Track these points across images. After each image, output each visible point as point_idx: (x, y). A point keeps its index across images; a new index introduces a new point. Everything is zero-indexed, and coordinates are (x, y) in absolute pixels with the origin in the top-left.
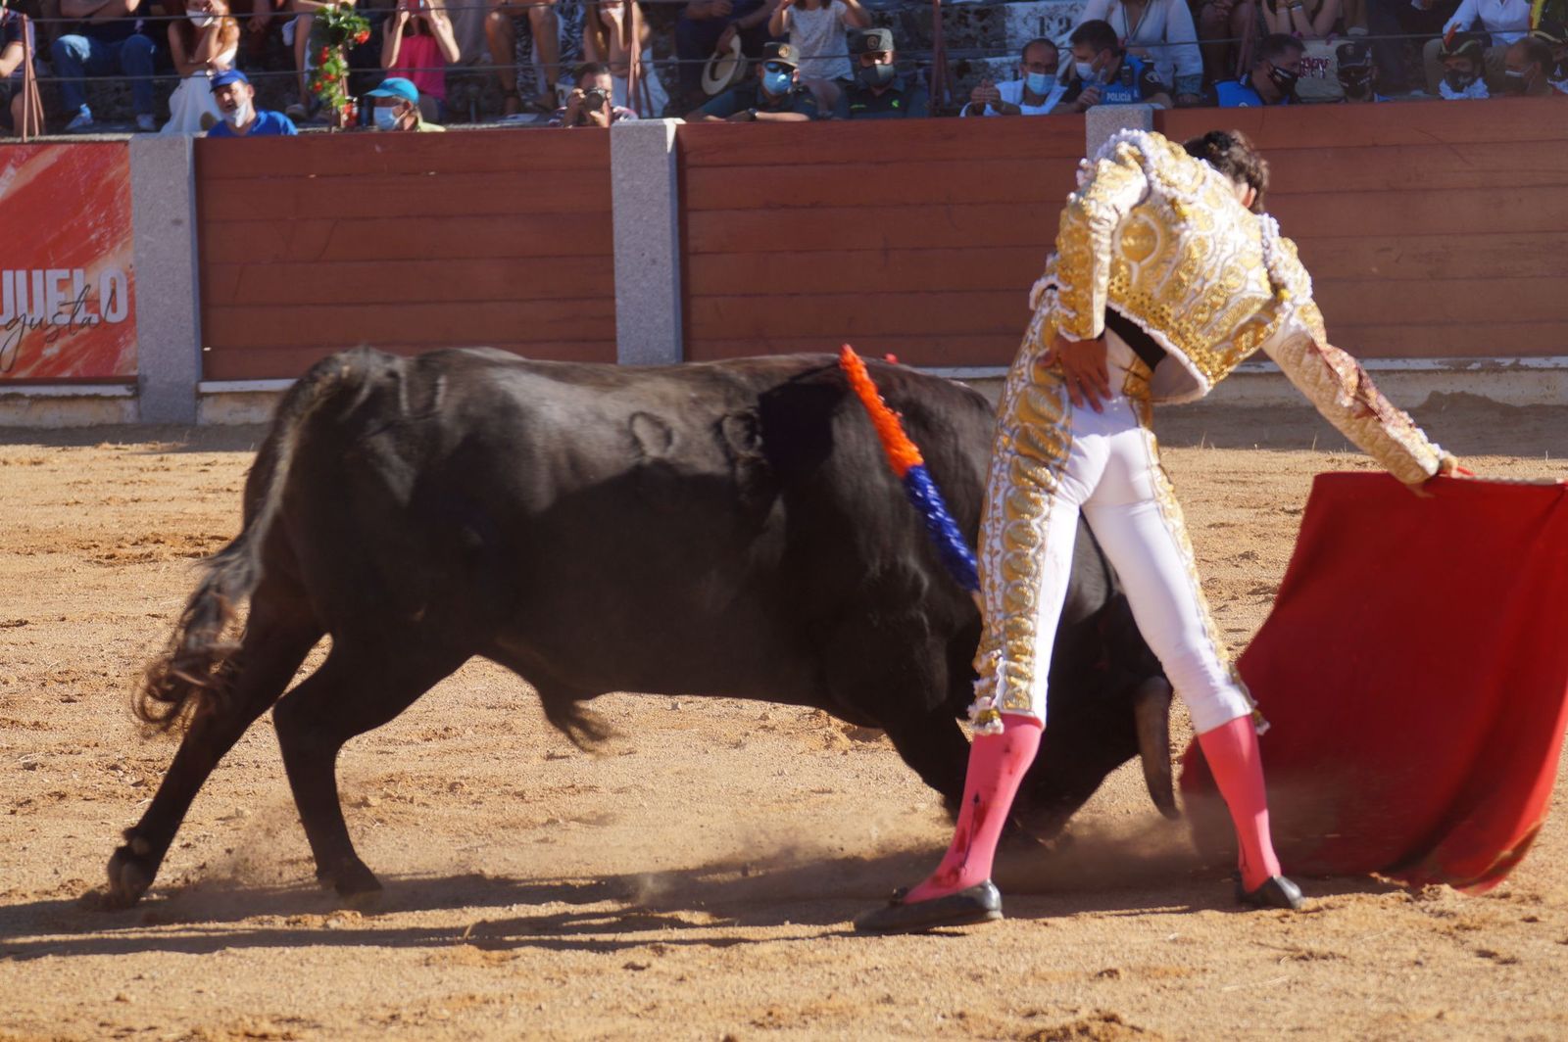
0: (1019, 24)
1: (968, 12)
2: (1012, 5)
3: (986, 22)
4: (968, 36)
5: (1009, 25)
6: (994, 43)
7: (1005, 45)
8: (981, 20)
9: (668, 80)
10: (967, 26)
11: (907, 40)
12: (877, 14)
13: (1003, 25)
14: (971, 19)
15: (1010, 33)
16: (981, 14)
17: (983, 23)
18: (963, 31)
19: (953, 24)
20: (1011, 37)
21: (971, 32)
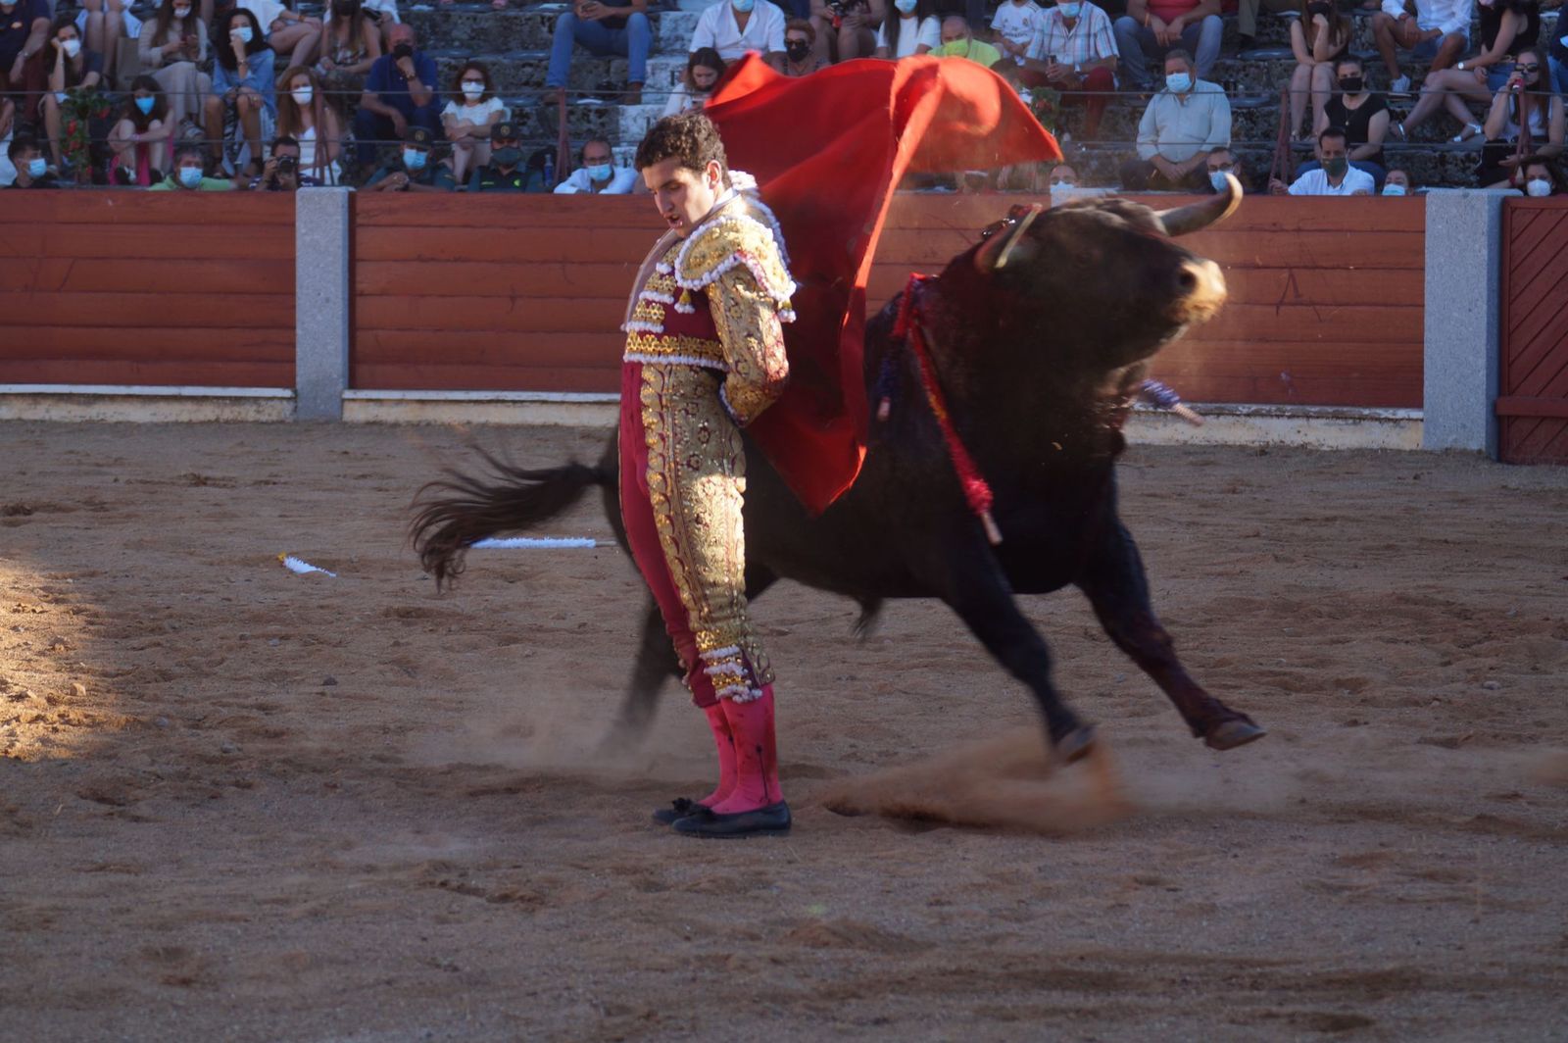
0: (630, 122)
1: (590, 111)
2: (625, 107)
3: (604, 119)
4: (589, 130)
5: (622, 122)
6: (610, 137)
7: (618, 138)
8: (600, 117)
9: (348, 157)
10: (589, 122)
11: (541, 131)
12: (517, 112)
13: (618, 121)
14: (592, 116)
15: (622, 128)
16: (600, 113)
17: (601, 120)
18: (585, 126)
19: (578, 120)
20: (624, 132)
21: (592, 126)
